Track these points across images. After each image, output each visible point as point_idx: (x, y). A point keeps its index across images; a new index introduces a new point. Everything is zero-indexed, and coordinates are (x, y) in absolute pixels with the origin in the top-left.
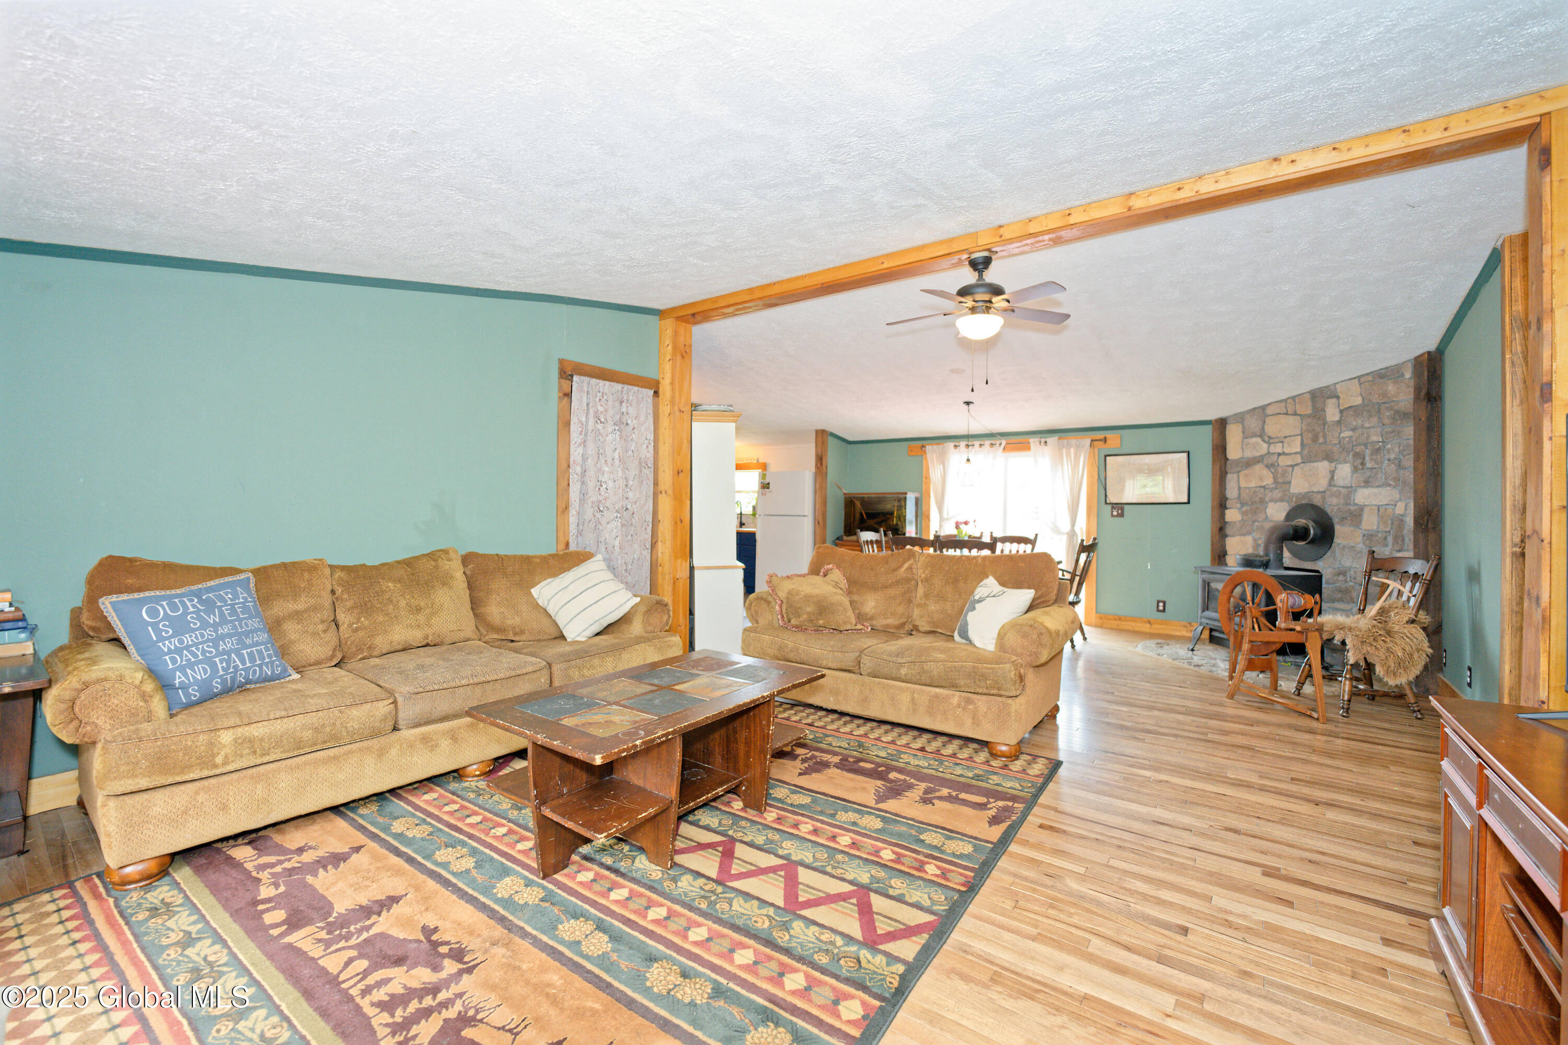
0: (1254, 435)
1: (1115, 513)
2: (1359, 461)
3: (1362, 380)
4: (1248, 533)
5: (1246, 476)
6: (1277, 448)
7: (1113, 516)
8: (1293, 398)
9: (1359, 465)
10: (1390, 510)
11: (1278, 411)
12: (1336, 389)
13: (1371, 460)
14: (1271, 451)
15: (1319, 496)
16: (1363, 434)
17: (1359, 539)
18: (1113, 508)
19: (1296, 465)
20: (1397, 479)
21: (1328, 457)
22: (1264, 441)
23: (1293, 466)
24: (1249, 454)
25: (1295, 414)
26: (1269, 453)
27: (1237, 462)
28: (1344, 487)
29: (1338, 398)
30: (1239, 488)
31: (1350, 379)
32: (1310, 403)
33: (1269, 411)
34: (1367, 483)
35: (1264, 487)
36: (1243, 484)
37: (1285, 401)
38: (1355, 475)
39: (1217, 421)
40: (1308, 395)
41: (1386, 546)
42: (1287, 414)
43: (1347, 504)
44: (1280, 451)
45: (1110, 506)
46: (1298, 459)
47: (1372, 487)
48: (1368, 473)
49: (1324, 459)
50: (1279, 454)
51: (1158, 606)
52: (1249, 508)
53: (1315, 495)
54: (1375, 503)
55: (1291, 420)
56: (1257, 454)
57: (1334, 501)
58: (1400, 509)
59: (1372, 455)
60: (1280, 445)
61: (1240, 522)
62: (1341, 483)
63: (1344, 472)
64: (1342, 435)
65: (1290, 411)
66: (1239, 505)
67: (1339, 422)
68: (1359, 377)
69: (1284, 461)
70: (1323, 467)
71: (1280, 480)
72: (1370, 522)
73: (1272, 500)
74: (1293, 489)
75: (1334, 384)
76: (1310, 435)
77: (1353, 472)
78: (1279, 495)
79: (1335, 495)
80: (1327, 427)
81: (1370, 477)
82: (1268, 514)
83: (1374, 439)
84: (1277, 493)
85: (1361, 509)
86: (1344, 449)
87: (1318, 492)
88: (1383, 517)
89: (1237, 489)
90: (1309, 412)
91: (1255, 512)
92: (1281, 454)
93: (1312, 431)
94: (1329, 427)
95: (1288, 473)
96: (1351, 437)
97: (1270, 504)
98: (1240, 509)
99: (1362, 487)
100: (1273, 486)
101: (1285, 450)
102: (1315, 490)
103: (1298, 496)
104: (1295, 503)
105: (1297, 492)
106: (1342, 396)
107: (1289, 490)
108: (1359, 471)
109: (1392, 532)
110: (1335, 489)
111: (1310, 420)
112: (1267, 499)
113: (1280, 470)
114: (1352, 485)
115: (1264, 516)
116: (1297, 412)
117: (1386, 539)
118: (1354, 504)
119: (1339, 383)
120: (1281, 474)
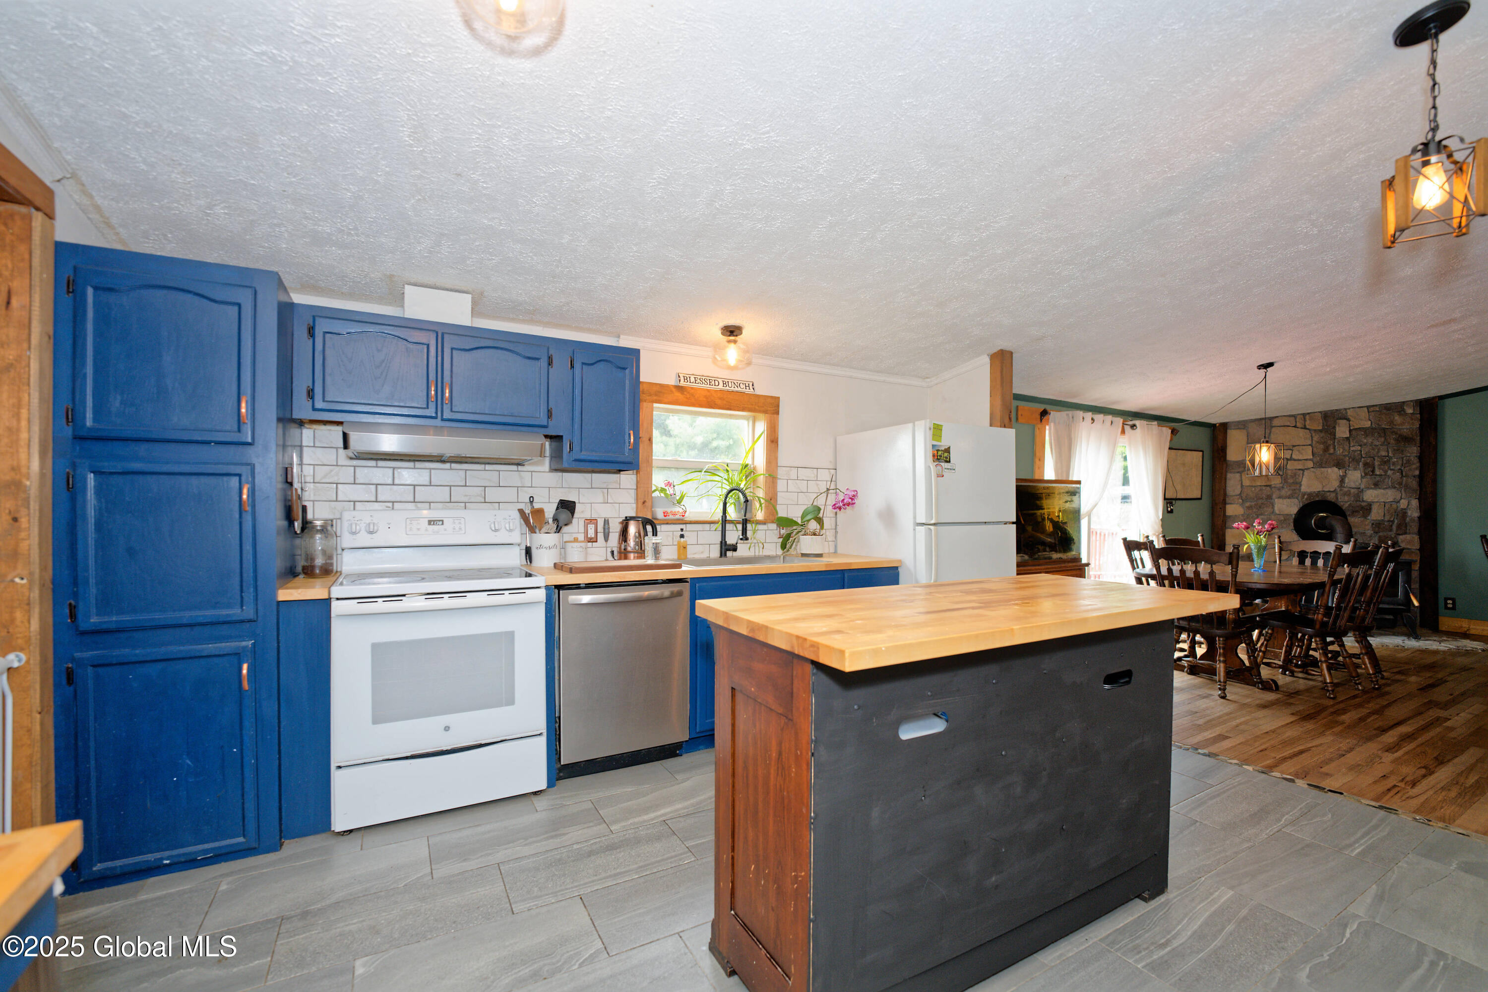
1: (1169, 509)
2: (1370, 469)
3: (1372, 409)
6: (1285, 454)
7: (1168, 512)
8: (1304, 415)
9: (1369, 474)
10: (1395, 506)
11: (1288, 424)
12: (1347, 413)
13: (1380, 469)
15: (1333, 495)
16: (1373, 450)
17: (1369, 527)
19: (1308, 469)
20: (1400, 484)
21: (1339, 465)
23: (1303, 470)
25: (1305, 428)
27: (1239, 463)
28: (1354, 488)
29: (1349, 420)
30: (1242, 486)
31: (1358, 408)
32: (1321, 421)
33: (1276, 422)
34: (1376, 485)
35: (1270, 485)
36: (1246, 482)
37: (1294, 416)
38: (1364, 480)
40: (1320, 415)
41: (1391, 530)
42: (1295, 427)
43: (1357, 501)
44: (1289, 457)
45: (1167, 502)
46: (1310, 464)
47: (1380, 488)
48: (1378, 478)
49: (1334, 466)
50: (1288, 459)
52: (1254, 503)
53: (1328, 494)
54: (1383, 500)
55: (1302, 432)
57: (1346, 498)
58: (1403, 504)
59: (1380, 465)
60: (1290, 451)
61: (1242, 515)
62: (1353, 485)
63: (1355, 477)
64: (1352, 449)
65: (1298, 425)
66: (1240, 501)
67: (1347, 438)
68: (1368, 407)
69: (1292, 465)
70: (1334, 473)
71: (1290, 481)
72: (1376, 514)
73: (1280, 497)
74: (1304, 488)
75: (1345, 409)
76: (1322, 446)
77: (1362, 477)
78: (1289, 493)
79: (1348, 494)
80: (1336, 441)
81: (1378, 481)
82: (1276, 509)
83: (1383, 453)
84: (1286, 491)
85: (1371, 505)
86: (1353, 460)
87: (1329, 491)
88: (1388, 511)
89: (1239, 487)
90: (1320, 428)
91: (1260, 507)
92: (1291, 459)
93: (1323, 443)
94: (1339, 441)
95: (1299, 476)
96: (1361, 451)
97: (1276, 500)
98: (1242, 505)
99: (1372, 488)
100: (1281, 485)
101: (1294, 457)
102: (1326, 489)
103: (1310, 495)
104: (1307, 499)
105: (1309, 490)
106: (1351, 419)
107: (1300, 490)
108: (1368, 477)
109: (1396, 521)
110: (1346, 489)
111: (1322, 434)
112: (1274, 496)
113: (1289, 473)
114: (1362, 486)
115: (1270, 510)
116: (1308, 427)
117: (1392, 526)
118: (1363, 501)
119: (1349, 409)
120: (1291, 475)
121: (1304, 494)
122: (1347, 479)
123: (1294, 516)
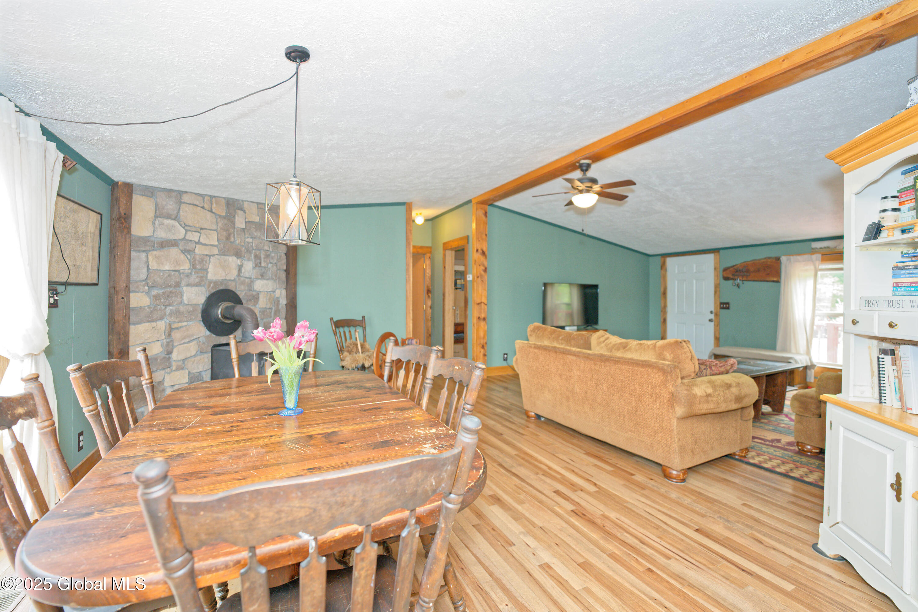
0: (169, 217)
2: (258, 261)
3: (260, 206)
4: (161, 318)
5: (157, 258)
6: (194, 237)
7: (50, 305)
8: (211, 197)
9: (257, 265)
10: (273, 295)
11: (197, 203)
12: (243, 205)
13: (264, 261)
14: (187, 238)
16: (261, 243)
19: (213, 255)
20: (276, 276)
21: (238, 254)
22: (181, 225)
23: (210, 256)
24: (162, 234)
25: (211, 211)
26: (184, 239)
27: (145, 240)
29: (245, 212)
30: (148, 269)
31: (251, 202)
32: (225, 207)
33: (185, 198)
34: (262, 276)
35: (178, 271)
36: (154, 265)
37: (203, 196)
38: (255, 271)
39: (124, 184)
40: (223, 200)
41: (271, 317)
42: (203, 208)
43: (250, 290)
44: (197, 241)
46: (216, 251)
47: (264, 279)
48: (263, 270)
49: (233, 255)
50: (196, 243)
51: (79, 442)
52: (161, 291)
53: (230, 282)
54: (266, 290)
55: (209, 214)
56: (172, 237)
57: (242, 287)
58: (278, 293)
59: (265, 258)
60: (199, 234)
61: (149, 307)
62: (247, 275)
63: (249, 266)
64: (247, 240)
65: (206, 206)
66: (146, 288)
67: (243, 229)
68: (257, 203)
69: (199, 250)
70: (233, 261)
71: (198, 267)
72: (262, 303)
73: (188, 285)
74: (211, 276)
75: (243, 201)
76: (225, 233)
77: (254, 268)
78: (197, 280)
79: (243, 283)
80: (236, 230)
81: (264, 273)
82: (185, 298)
83: (266, 248)
84: (194, 279)
85: (259, 294)
86: (248, 251)
87: (230, 280)
88: (269, 299)
89: (145, 270)
90: (224, 214)
91: (168, 296)
92: (198, 243)
93: (227, 230)
94: (237, 231)
95: (206, 262)
96: (252, 243)
97: (185, 288)
98: (148, 293)
99: (259, 279)
100: (189, 271)
101: (202, 240)
102: (228, 278)
103: (216, 283)
104: (212, 288)
105: (214, 278)
106: (247, 211)
107: (207, 277)
108: (257, 268)
109: (274, 308)
110: (242, 279)
111: (226, 221)
112: (183, 283)
113: (197, 257)
114: (253, 277)
115: (179, 300)
116: (214, 211)
117: (271, 313)
118: (254, 290)
119: (245, 201)
120: (199, 261)
121: (210, 282)
122: (243, 269)
123: (201, 306)
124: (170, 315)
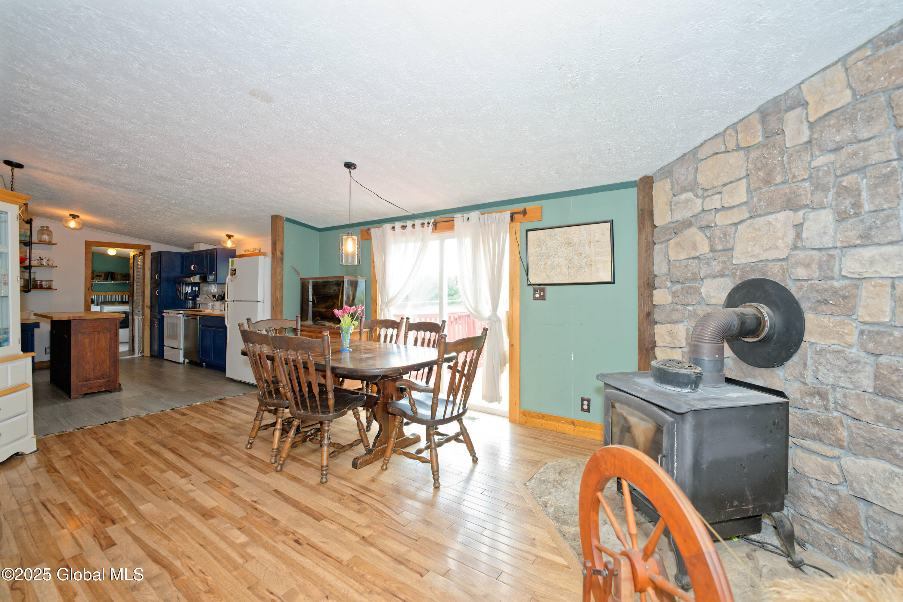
0: (685, 190)
1: (537, 296)
2: (848, 202)
3: (851, 60)
4: (680, 320)
5: (678, 244)
6: (715, 202)
7: (535, 299)
8: (734, 126)
11: (714, 151)
12: (800, 92)
13: (873, 196)
14: (706, 207)
15: (778, 266)
16: (855, 154)
17: (853, 338)
18: (535, 291)
19: (741, 221)
21: (792, 204)
22: (697, 196)
23: (736, 224)
24: (679, 216)
25: (738, 148)
26: (703, 210)
27: (665, 228)
28: (819, 249)
29: (805, 105)
30: (669, 261)
32: (760, 127)
33: (702, 153)
34: (866, 239)
35: (698, 258)
36: (673, 256)
37: (723, 134)
38: (840, 228)
39: (642, 180)
42: (726, 151)
43: (827, 278)
44: (718, 206)
45: (531, 288)
46: (744, 213)
47: (875, 244)
49: (782, 209)
50: (717, 210)
51: (582, 405)
52: (680, 287)
53: (771, 264)
54: (885, 273)
56: (689, 214)
57: (803, 272)
60: (718, 196)
61: (670, 305)
62: (816, 243)
63: (821, 224)
64: (814, 164)
65: (730, 146)
66: (668, 283)
68: (843, 59)
69: (721, 219)
70: (781, 221)
71: (719, 247)
73: (708, 276)
74: (737, 258)
76: (761, 174)
77: (836, 223)
78: (718, 268)
79: (804, 263)
80: (786, 157)
82: (704, 295)
84: (714, 266)
85: (855, 286)
86: (817, 187)
87: (773, 261)
89: (665, 263)
90: (759, 140)
91: (688, 292)
92: (721, 208)
94: (790, 156)
95: (729, 236)
96: (830, 163)
97: (705, 281)
98: (670, 289)
99: (856, 246)
100: (709, 256)
101: (724, 203)
102: (769, 256)
103: (744, 269)
104: (739, 277)
105: (743, 261)
107: (732, 261)
108: (848, 220)
110: (803, 254)
112: (701, 274)
113: (717, 233)
114: (839, 244)
115: (698, 297)
116: (740, 145)
118: (840, 277)
119: (804, 81)
120: (720, 238)
121: (737, 269)
122: (805, 231)
124: (689, 316)
